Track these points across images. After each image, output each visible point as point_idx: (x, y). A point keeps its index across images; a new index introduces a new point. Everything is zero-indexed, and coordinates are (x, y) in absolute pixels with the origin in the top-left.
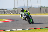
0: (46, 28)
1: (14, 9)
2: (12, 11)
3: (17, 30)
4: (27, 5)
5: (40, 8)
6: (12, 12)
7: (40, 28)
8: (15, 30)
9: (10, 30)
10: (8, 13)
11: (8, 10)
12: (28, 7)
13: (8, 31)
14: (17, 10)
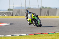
0: (48, 33)
1: (8, 10)
2: (6, 12)
3: (13, 36)
4: (24, 5)
5: (41, 9)
6: (6, 14)
7: (41, 34)
8: (11, 35)
9: (4, 36)
10: (1, 15)
11: (1, 11)
12: (26, 8)
13: (1, 37)
14: (12, 11)
